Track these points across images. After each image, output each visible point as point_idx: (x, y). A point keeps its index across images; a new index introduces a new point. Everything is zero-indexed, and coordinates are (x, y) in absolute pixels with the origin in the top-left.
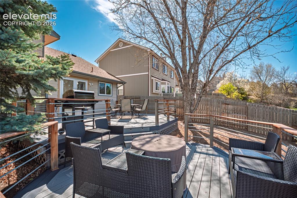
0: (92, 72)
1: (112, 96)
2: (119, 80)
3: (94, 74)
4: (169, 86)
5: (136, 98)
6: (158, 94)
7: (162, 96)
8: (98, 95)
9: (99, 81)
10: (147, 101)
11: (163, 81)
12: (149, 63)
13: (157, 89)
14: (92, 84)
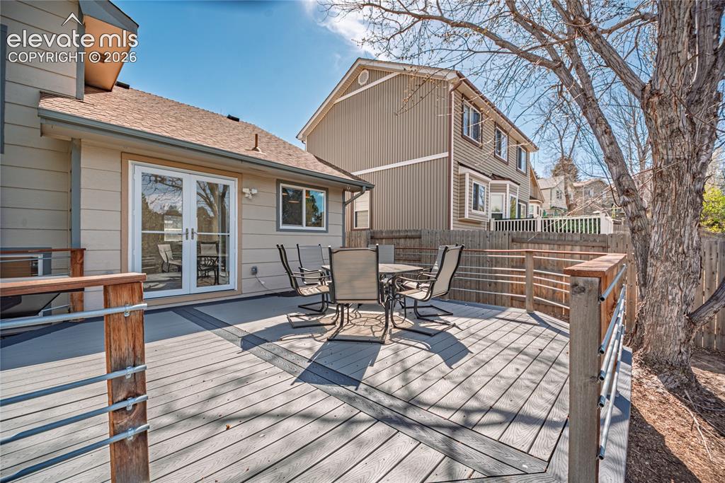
0: (255, 149)
1: (326, 231)
2: (350, 178)
3: (261, 154)
4: (517, 197)
5: (406, 237)
6: (479, 223)
7: (492, 228)
8: (278, 229)
9: (279, 182)
10: (458, 252)
11: (495, 179)
12: (450, 116)
13: (476, 208)
14: (254, 191)
